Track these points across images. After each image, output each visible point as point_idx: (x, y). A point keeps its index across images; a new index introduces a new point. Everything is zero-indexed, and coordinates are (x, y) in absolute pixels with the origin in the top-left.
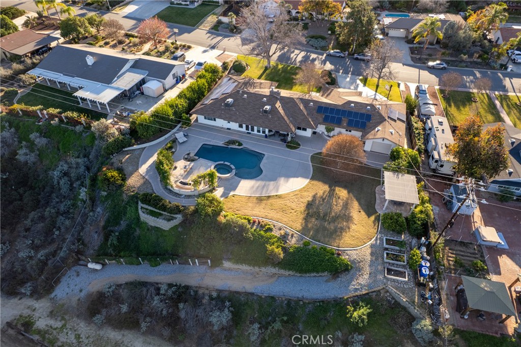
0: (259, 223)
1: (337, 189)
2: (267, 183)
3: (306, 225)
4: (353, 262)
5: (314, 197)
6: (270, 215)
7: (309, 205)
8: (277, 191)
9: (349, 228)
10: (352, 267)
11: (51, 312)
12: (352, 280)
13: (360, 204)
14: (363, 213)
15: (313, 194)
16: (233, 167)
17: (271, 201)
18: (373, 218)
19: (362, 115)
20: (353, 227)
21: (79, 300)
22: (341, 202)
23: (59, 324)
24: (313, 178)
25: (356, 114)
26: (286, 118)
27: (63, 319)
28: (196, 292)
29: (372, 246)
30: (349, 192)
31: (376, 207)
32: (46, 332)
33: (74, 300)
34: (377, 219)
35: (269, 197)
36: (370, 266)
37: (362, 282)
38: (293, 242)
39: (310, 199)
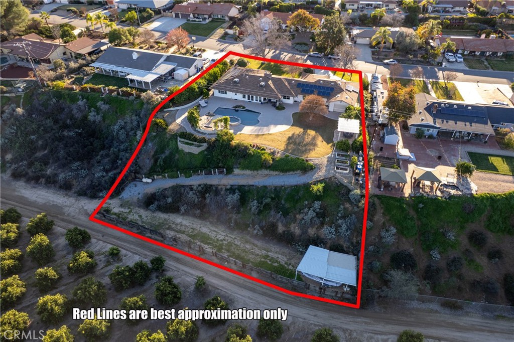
0: (257, 146)
1: (309, 131)
2: (262, 128)
3: (287, 148)
4: (316, 165)
5: (293, 134)
6: (263, 143)
7: (289, 138)
8: (269, 131)
9: (314, 149)
10: (315, 168)
11: (121, 205)
12: (315, 173)
13: (323, 138)
14: (324, 142)
15: (293, 133)
16: (239, 119)
17: (264, 136)
18: (331, 145)
19: (328, 88)
20: (317, 149)
21: (138, 198)
22: (310, 137)
23: (127, 211)
24: (293, 125)
25: (324, 88)
26: (275, 90)
27: (129, 208)
28: (217, 188)
29: (328, 158)
30: (316, 132)
31: (333, 139)
32: (120, 214)
33: (135, 199)
34: (334, 145)
35: (263, 134)
36: (326, 167)
37: (321, 174)
38: (278, 156)
39: (290, 135)
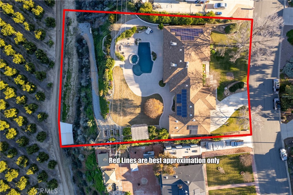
1: (140, 108)
2: (134, 80)
3: (116, 101)
4: (106, 119)
5: (132, 100)
6: (116, 86)
7: (127, 100)
8: (130, 85)
9: (120, 116)
12: (101, 120)
13: (134, 119)
14: (130, 120)
16: (137, 63)
17: (124, 85)
19: (186, 113)
21: (80, 33)
22: (133, 111)
23: (72, 33)
24: (142, 97)
25: (186, 110)
26: (172, 76)
29: (115, 125)
30: (139, 113)
31: (134, 125)
32: (69, 31)
34: (128, 126)
35: (126, 83)
36: (107, 125)
37: (100, 123)
38: (107, 98)
39: (130, 99)
